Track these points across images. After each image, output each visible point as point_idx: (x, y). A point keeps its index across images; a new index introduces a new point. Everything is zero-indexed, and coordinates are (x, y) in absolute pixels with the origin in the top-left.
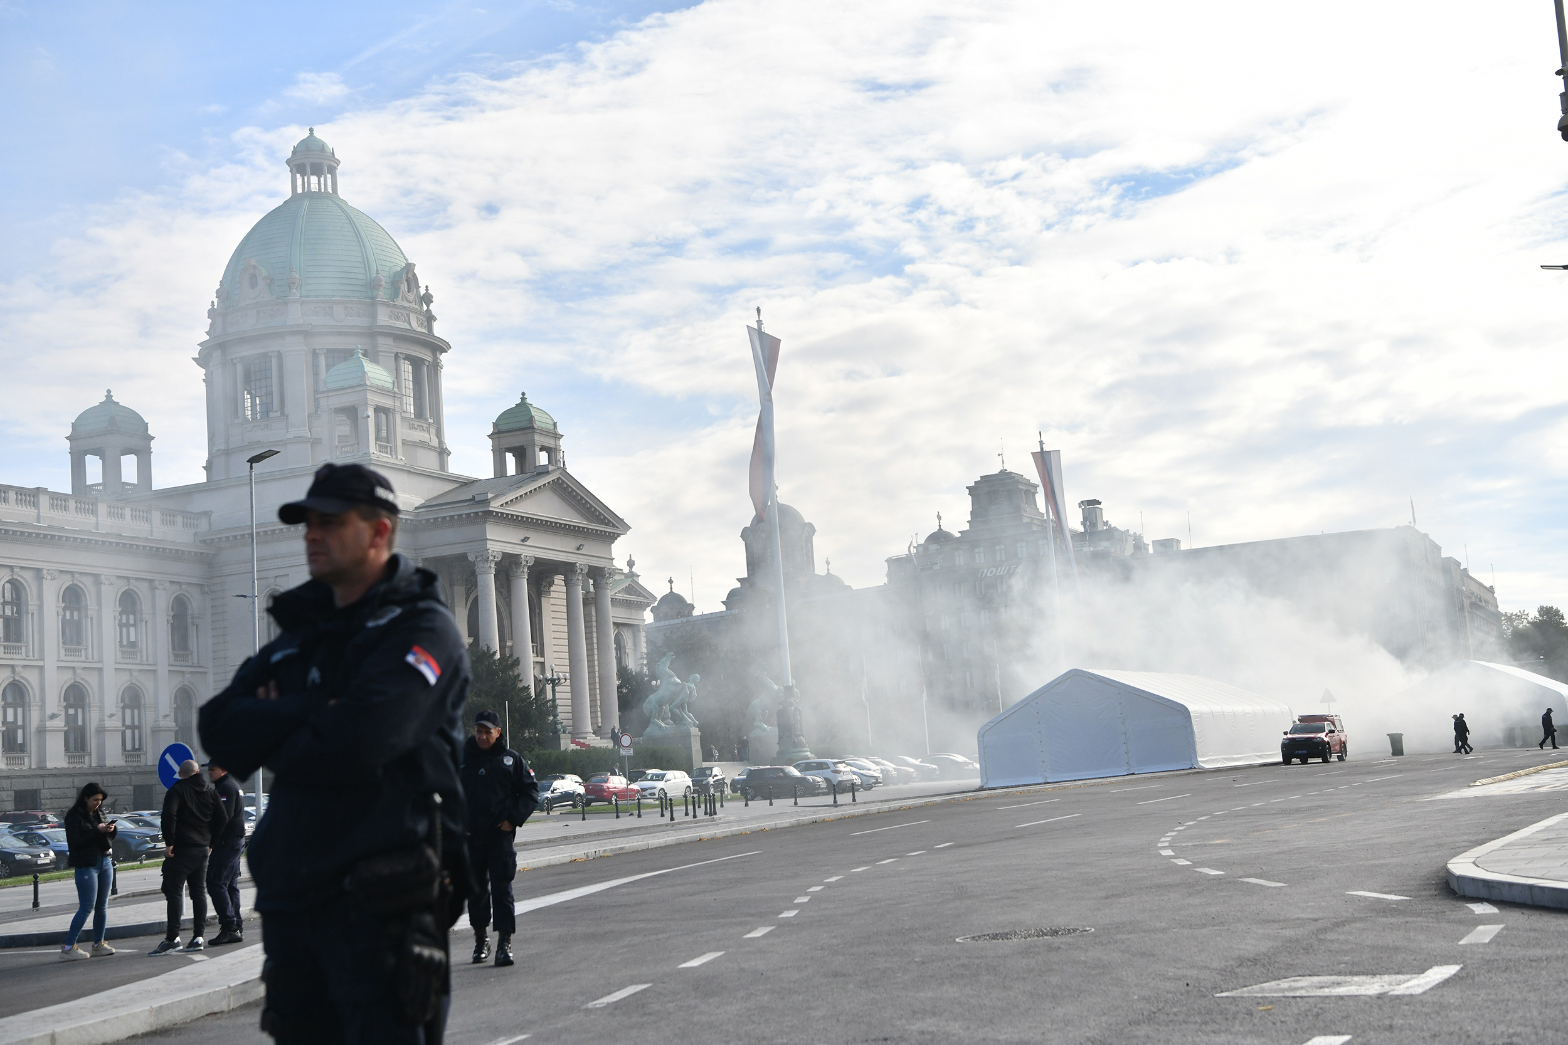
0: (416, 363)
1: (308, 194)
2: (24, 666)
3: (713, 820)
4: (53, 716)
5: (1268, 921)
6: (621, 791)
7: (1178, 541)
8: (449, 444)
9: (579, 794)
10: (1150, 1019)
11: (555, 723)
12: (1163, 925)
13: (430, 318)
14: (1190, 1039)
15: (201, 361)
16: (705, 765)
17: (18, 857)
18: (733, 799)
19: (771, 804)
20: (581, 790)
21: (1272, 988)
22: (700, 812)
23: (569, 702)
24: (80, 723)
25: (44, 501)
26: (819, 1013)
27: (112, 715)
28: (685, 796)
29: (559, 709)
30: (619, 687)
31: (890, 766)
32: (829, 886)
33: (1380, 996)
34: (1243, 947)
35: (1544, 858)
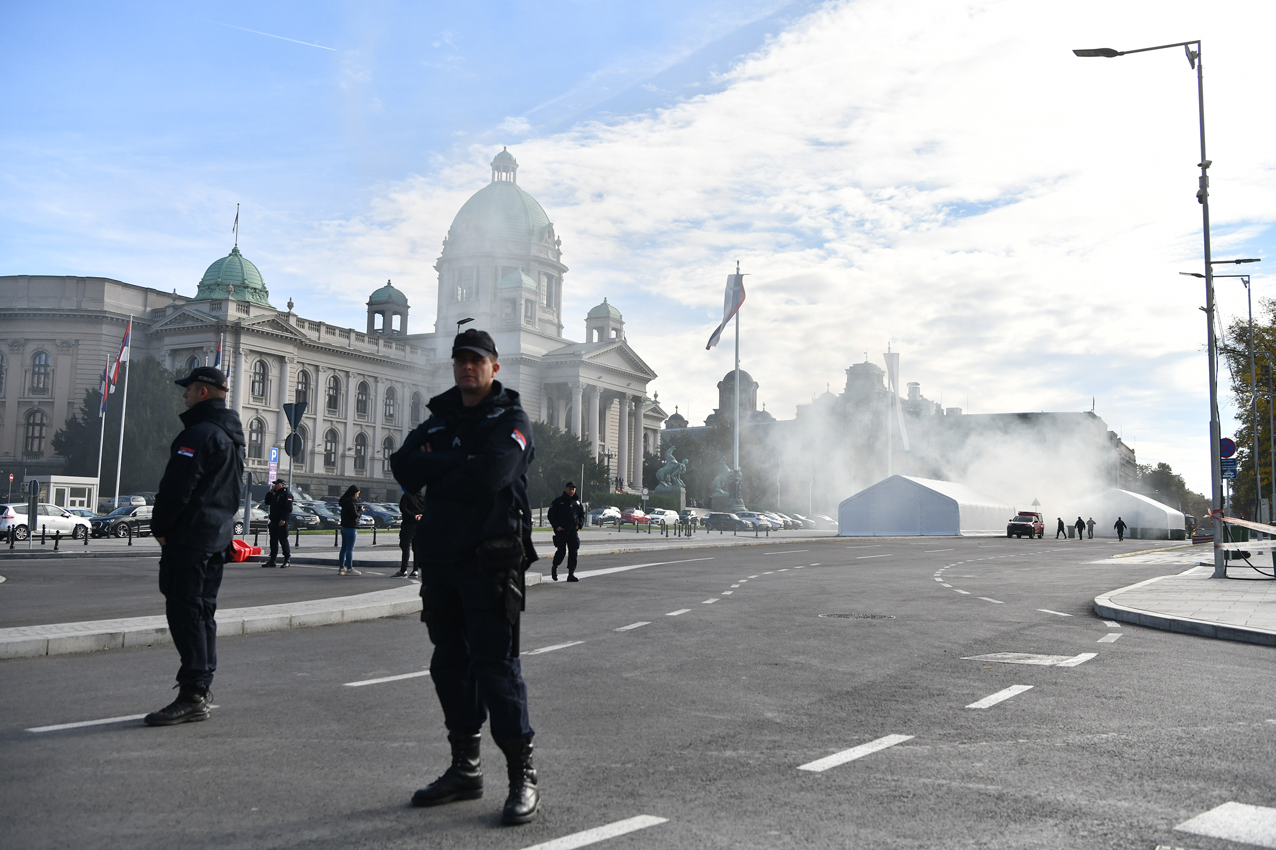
0: (550, 277)
1: (500, 182)
2: (337, 422)
3: (689, 539)
4: (350, 449)
5: (993, 621)
6: (640, 519)
7: (961, 410)
8: (563, 323)
9: (618, 518)
10: (923, 667)
11: (608, 478)
12: (934, 618)
13: (559, 253)
14: (944, 680)
15: (437, 268)
16: (687, 509)
17: (329, 520)
18: (700, 529)
19: (721, 533)
20: (619, 516)
21: (992, 657)
22: (682, 534)
23: (616, 468)
24: (362, 454)
25: (353, 336)
26: (740, 647)
27: (378, 452)
28: (675, 525)
29: (611, 471)
30: (644, 462)
31: (789, 519)
32: (751, 580)
33: (1051, 666)
34: (977, 634)
35: (1148, 599)
